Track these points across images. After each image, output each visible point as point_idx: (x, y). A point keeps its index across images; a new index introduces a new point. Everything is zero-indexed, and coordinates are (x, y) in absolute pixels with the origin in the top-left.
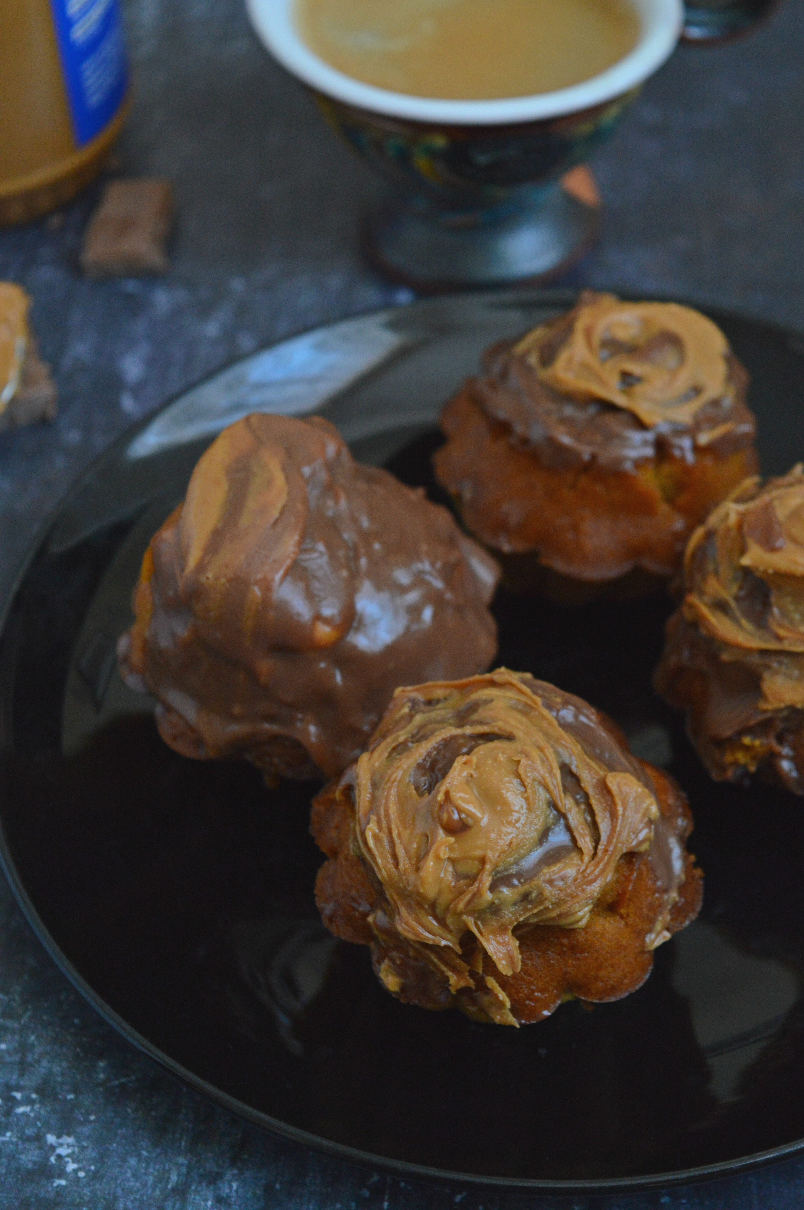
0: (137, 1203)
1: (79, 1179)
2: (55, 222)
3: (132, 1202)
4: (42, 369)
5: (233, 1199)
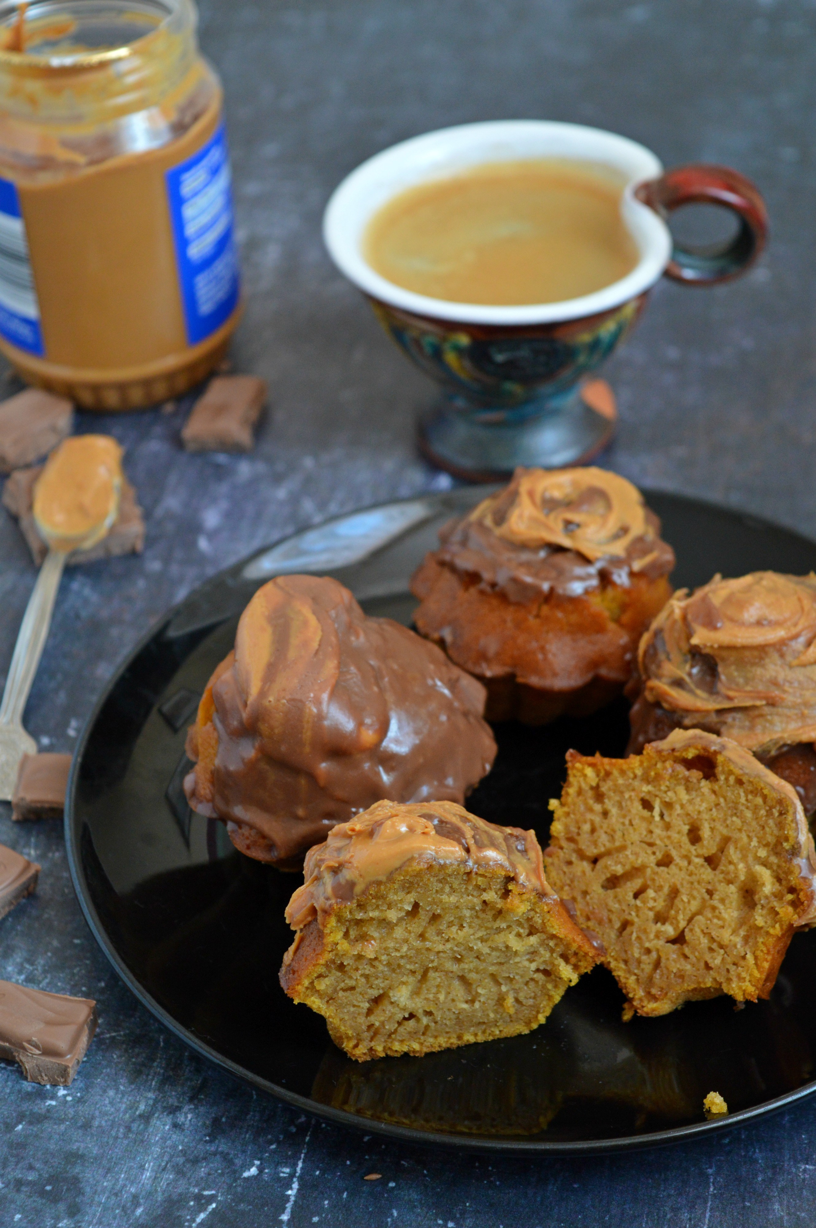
0: (110, 1123)
1: (66, 1102)
2: (169, 408)
3: (106, 1121)
4: (137, 511)
5: (186, 1126)
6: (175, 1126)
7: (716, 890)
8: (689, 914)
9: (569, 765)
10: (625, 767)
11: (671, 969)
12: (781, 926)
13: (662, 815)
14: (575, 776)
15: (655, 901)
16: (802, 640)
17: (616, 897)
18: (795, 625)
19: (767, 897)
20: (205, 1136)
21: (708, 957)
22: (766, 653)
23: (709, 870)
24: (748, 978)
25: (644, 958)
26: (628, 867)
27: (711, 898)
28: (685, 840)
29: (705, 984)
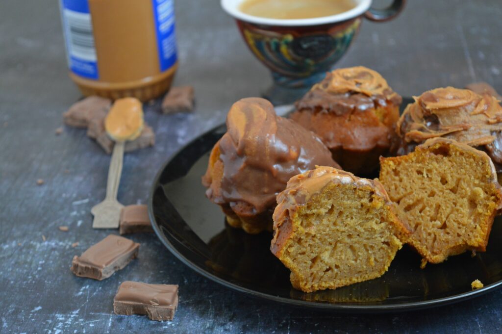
1: (172, 326)
3: (193, 331)
4: (149, 130)
5: (231, 330)
6: (225, 330)
7: (458, 202)
8: (446, 215)
9: (381, 162)
10: (407, 158)
11: (442, 240)
12: (491, 211)
13: (427, 175)
14: (384, 166)
15: (430, 212)
16: (473, 104)
17: (411, 214)
18: (470, 98)
19: (481, 200)
20: (241, 332)
21: (458, 231)
22: (459, 110)
23: (453, 194)
24: (479, 236)
25: (429, 237)
26: (415, 200)
27: (456, 206)
28: (440, 183)
29: (459, 242)
